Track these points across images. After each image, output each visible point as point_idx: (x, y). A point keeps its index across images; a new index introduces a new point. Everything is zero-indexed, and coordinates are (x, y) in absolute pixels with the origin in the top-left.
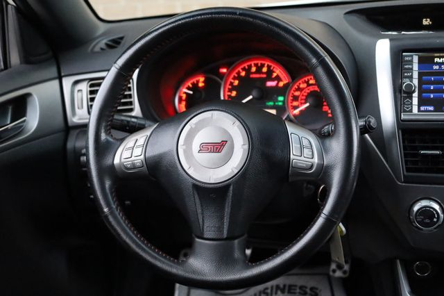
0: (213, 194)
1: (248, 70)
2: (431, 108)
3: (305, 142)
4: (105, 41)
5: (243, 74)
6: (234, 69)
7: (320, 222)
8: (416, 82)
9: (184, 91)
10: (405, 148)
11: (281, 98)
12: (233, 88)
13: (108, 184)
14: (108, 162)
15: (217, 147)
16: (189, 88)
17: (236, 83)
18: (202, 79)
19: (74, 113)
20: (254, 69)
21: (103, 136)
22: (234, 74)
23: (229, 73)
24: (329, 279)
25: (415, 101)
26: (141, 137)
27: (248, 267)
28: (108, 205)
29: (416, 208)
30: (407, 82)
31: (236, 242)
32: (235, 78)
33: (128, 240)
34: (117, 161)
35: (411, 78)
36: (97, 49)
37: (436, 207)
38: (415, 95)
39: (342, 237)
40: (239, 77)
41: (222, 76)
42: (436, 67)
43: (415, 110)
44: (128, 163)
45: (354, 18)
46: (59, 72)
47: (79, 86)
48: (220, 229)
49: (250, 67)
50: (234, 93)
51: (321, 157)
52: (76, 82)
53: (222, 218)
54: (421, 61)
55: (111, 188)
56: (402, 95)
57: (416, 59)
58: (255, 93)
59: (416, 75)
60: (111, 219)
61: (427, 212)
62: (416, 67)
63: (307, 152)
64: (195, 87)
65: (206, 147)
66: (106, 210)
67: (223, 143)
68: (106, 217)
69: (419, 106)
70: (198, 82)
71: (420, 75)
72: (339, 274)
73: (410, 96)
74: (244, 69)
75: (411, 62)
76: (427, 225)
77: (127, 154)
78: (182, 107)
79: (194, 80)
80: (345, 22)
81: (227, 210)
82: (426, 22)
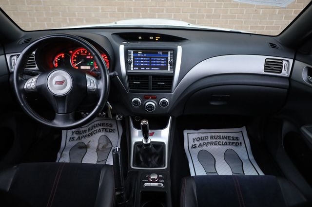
0: (61, 99)
1: (80, 52)
2: (137, 68)
3: (92, 81)
4: (23, 40)
5: (78, 53)
6: (74, 52)
7: (97, 107)
8: (132, 60)
9: (57, 59)
10: (129, 81)
11: (92, 62)
12: (75, 58)
13: (22, 96)
14: (22, 87)
15: (61, 83)
16: (58, 58)
17: (76, 56)
18: (63, 55)
19: (12, 68)
20: (82, 52)
21: (20, 78)
22: (75, 53)
23: (73, 53)
24: (116, 121)
25: (132, 66)
26: (34, 79)
27: (74, 122)
28: (23, 103)
29: (133, 100)
30: (129, 60)
31: (70, 114)
32: (75, 55)
33: (31, 115)
34: (25, 87)
35: (131, 58)
36: (20, 43)
37: (139, 100)
38: (132, 64)
39: (111, 110)
40: (76, 54)
41: (70, 54)
42: (139, 55)
43: (132, 69)
44: (29, 88)
45: (114, 36)
46: (5, 52)
47: (13, 58)
48: (64, 110)
49: (80, 51)
50: (75, 60)
51: (97, 86)
52: (12, 56)
53: (64, 106)
54: (134, 53)
55: (24, 97)
56: (127, 64)
57: (132, 52)
58: (83, 60)
59: (132, 57)
60: (24, 107)
61: (136, 102)
62: (132, 55)
63: (92, 84)
64: (61, 58)
65: (57, 83)
66: (22, 104)
67: (63, 81)
68: (23, 107)
69: (133, 68)
70: (62, 56)
71: (134, 57)
72: (119, 119)
73: (130, 64)
74: (78, 52)
75: (131, 53)
76: (136, 106)
77: (29, 85)
78: (56, 65)
79: (60, 55)
80: (111, 37)
81: (66, 104)
82: (140, 38)
